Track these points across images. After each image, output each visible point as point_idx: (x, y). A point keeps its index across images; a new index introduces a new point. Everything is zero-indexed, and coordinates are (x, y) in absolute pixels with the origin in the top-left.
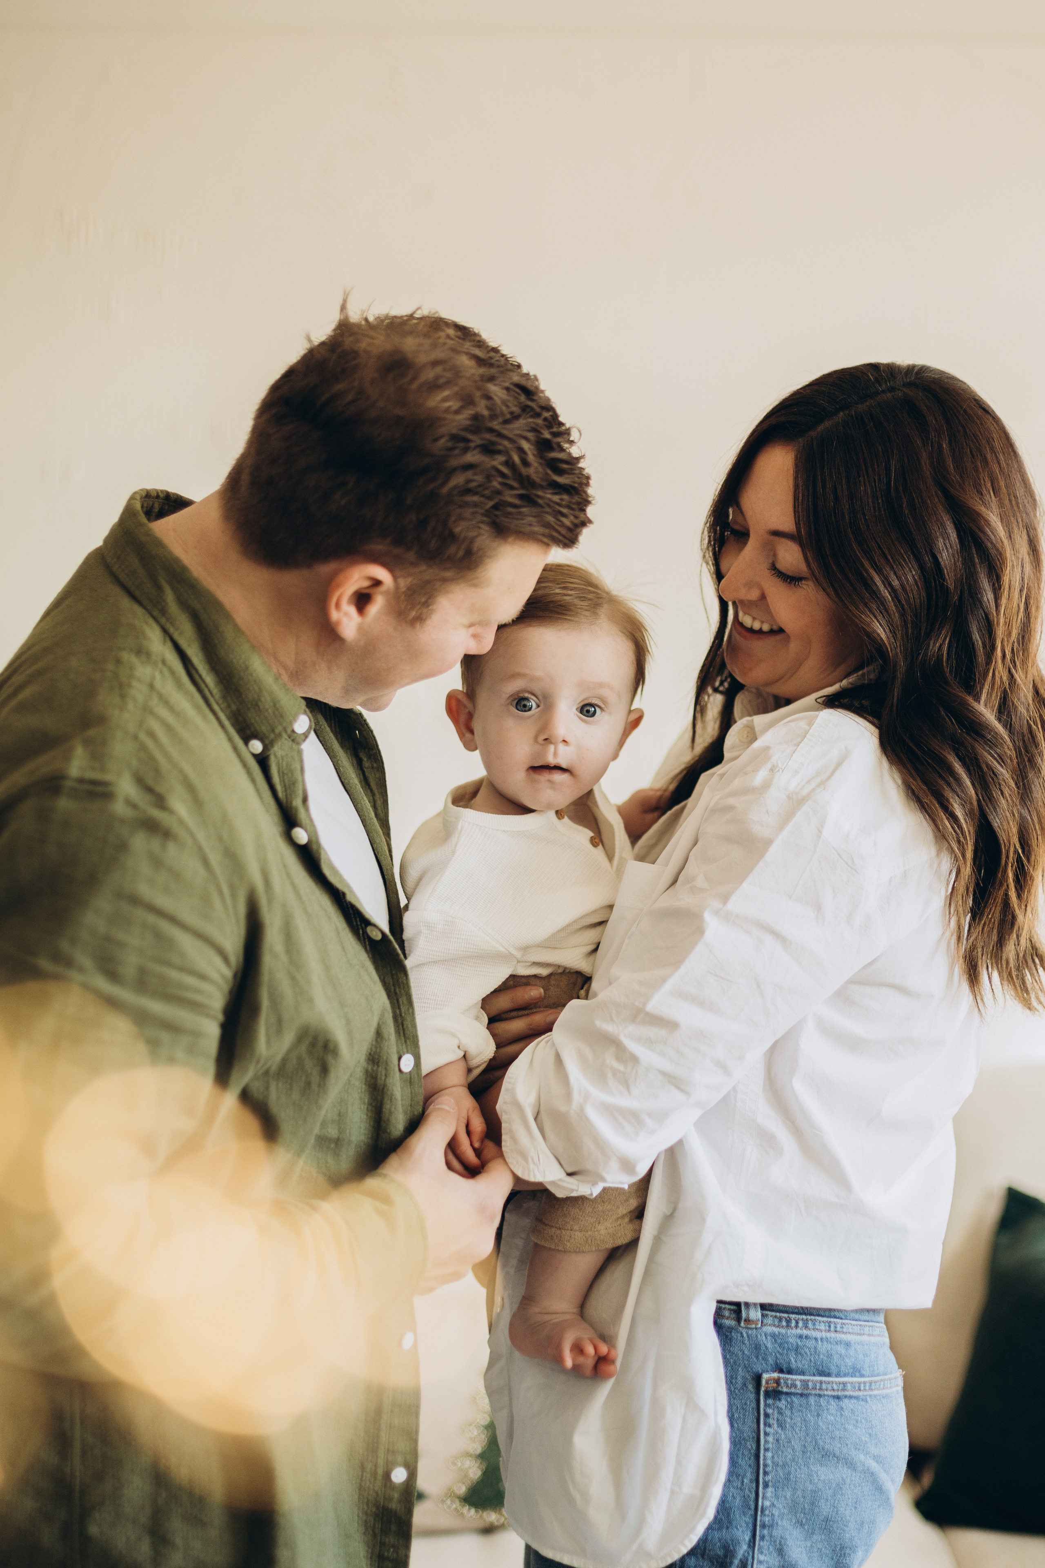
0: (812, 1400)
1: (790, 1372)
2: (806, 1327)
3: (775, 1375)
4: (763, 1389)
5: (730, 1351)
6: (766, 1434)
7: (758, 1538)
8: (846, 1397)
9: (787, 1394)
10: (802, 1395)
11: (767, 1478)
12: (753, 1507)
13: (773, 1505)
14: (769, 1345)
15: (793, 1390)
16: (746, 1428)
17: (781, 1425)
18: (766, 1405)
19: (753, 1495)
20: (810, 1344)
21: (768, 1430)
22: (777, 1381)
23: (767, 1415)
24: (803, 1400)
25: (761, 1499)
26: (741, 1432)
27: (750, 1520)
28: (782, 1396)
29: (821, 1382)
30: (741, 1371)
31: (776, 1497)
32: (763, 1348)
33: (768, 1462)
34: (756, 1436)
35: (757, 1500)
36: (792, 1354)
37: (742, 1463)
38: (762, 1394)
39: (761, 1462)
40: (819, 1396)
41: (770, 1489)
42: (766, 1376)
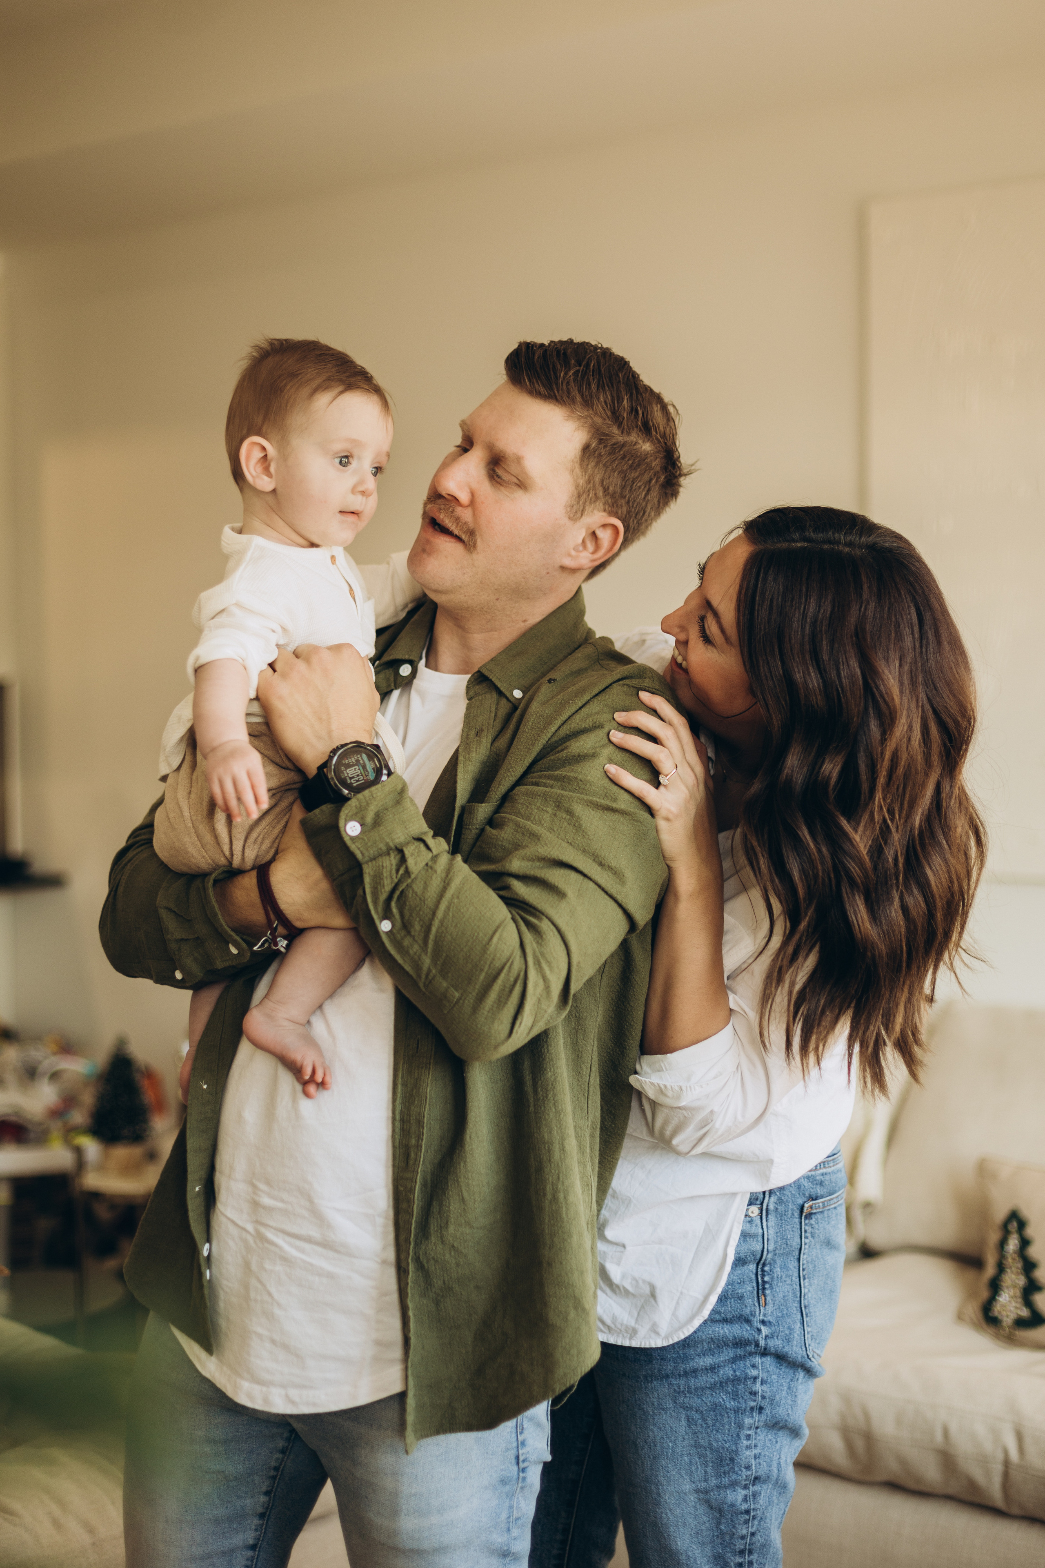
0: (826, 1213)
1: (816, 1199)
2: (825, 1167)
3: (811, 1203)
4: (804, 1214)
5: (784, 1194)
6: (805, 1244)
7: (804, 1316)
8: (839, 1205)
9: (815, 1213)
10: (821, 1212)
11: (805, 1273)
12: (798, 1295)
13: (809, 1291)
14: (806, 1185)
15: (818, 1210)
16: (794, 1243)
17: (813, 1236)
18: (806, 1224)
19: (798, 1287)
20: (827, 1178)
21: (807, 1241)
22: (811, 1207)
23: (806, 1231)
24: (822, 1215)
25: (803, 1289)
26: (791, 1246)
27: (797, 1305)
28: (813, 1216)
29: (830, 1200)
30: (791, 1206)
31: (810, 1285)
32: (803, 1187)
33: (805, 1262)
34: (799, 1247)
35: (801, 1290)
36: (818, 1187)
37: (791, 1267)
38: (803, 1217)
39: (801, 1263)
40: (829, 1209)
41: (807, 1280)
42: (806, 1205)
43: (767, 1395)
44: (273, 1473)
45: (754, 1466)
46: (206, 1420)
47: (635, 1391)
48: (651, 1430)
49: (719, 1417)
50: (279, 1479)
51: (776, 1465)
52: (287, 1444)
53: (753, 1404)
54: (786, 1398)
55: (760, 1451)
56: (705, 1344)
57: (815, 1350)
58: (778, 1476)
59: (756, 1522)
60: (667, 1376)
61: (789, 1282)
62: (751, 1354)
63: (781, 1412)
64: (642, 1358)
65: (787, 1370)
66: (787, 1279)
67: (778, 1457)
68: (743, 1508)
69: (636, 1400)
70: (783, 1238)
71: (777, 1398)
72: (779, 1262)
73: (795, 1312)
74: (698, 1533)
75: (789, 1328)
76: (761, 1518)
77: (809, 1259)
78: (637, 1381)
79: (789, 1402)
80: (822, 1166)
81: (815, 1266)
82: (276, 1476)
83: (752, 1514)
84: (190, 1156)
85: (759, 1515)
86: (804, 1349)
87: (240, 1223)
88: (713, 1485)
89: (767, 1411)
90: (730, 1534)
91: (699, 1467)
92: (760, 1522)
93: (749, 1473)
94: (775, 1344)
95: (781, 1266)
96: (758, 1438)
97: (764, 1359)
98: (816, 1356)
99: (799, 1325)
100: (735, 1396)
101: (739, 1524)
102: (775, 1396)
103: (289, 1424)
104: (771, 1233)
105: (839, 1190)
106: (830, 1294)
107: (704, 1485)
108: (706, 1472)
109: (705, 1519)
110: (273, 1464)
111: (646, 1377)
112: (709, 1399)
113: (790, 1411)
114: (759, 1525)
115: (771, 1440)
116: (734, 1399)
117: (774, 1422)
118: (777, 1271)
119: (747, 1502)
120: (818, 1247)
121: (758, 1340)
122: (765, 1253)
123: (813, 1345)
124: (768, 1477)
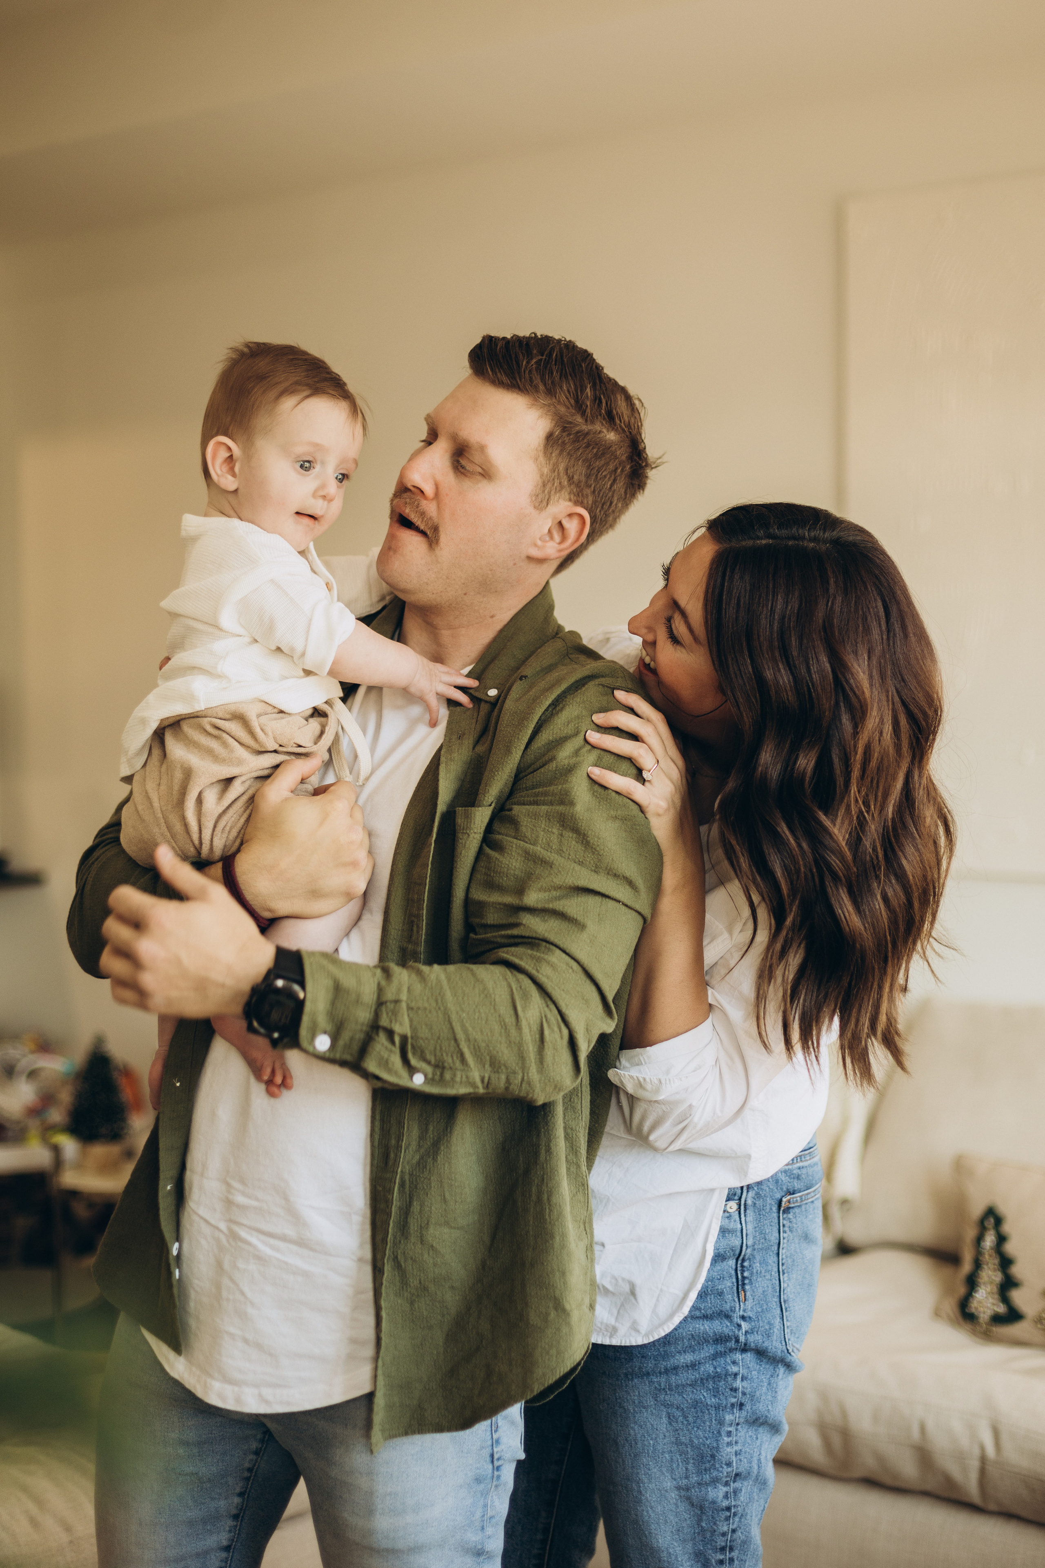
0: (803, 1207)
1: (793, 1194)
2: (801, 1161)
3: (789, 1197)
4: (782, 1209)
5: (761, 1189)
6: (784, 1238)
7: (784, 1310)
8: (816, 1199)
9: (793, 1208)
10: (799, 1206)
11: (784, 1267)
12: (778, 1290)
13: (788, 1285)
14: (783, 1179)
15: (796, 1204)
16: (773, 1238)
17: (791, 1231)
18: (784, 1219)
19: (778, 1281)
20: (804, 1171)
21: (785, 1235)
22: (789, 1201)
23: (784, 1226)
24: (800, 1210)
25: (782, 1283)
26: (770, 1241)
27: (777, 1300)
28: (791, 1210)
29: (808, 1194)
30: (769, 1201)
31: (789, 1279)
32: (780, 1181)
33: (784, 1256)
34: (777, 1241)
35: (780, 1285)
36: (796, 1180)
37: (770, 1262)
38: (781, 1212)
39: (780, 1258)
40: (806, 1204)
41: (786, 1275)
42: (784, 1200)
43: (747, 1391)
44: (246, 1474)
45: (734, 1462)
46: (179, 1422)
47: (615, 1389)
48: (632, 1428)
49: (700, 1414)
50: (253, 1480)
51: (756, 1462)
52: (260, 1446)
53: (734, 1400)
54: (766, 1394)
55: (740, 1448)
56: (685, 1341)
57: (794, 1344)
58: (759, 1472)
59: (737, 1519)
60: (648, 1374)
61: (768, 1277)
62: (731, 1350)
63: (761, 1408)
64: (623, 1356)
65: (767, 1366)
66: (767, 1274)
67: (758, 1453)
68: (724, 1505)
69: (616, 1399)
70: (761, 1233)
71: (758, 1393)
72: (758, 1258)
73: (775, 1307)
74: (679, 1530)
75: (769, 1323)
76: (742, 1515)
77: (788, 1254)
78: (617, 1380)
79: (769, 1397)
80: (799, 1160)
81: (794, 1261)
82: (250, 1477)
83: (733, 1511)
84: (162, 1154)
85: (740, 1511)
86: (784, 1344)
87: (213, 1222)
88: (694, 1481)
89: (748, 1407)
90: (710, 1531)
91: (680, 1464)
92: (740, 1518)
93: (730, 1469)
94: (755, 1339)
95: (760, 1261)
96: (739, 1435)
97: (744, 1356)
98: (795, 1350)
99: (778, 1319)
100: (716, 1392)
101: (720, 1521)
102: (755, 1392)
103: (264, 1425)
104: (750, 1228)
105: (817, 1184)
106: (808, 1287)
107: (685, 1482)
108: (687, 1469)
109: (687, 1516)
110: (247, 1465)
111: (626, 1375)
112: (690, 1396)
113: (770, 1407)
114: (740, 1521)
115: (751, 1436)
116: (715, 1396)
117: (754, 1417)
118: (757, 1266)
119: (728, 1499)
120: (797, 1241)
121: (738, 1336)
122: (744, 1248)
123: (792, 1339)
124: (749, 1473)
